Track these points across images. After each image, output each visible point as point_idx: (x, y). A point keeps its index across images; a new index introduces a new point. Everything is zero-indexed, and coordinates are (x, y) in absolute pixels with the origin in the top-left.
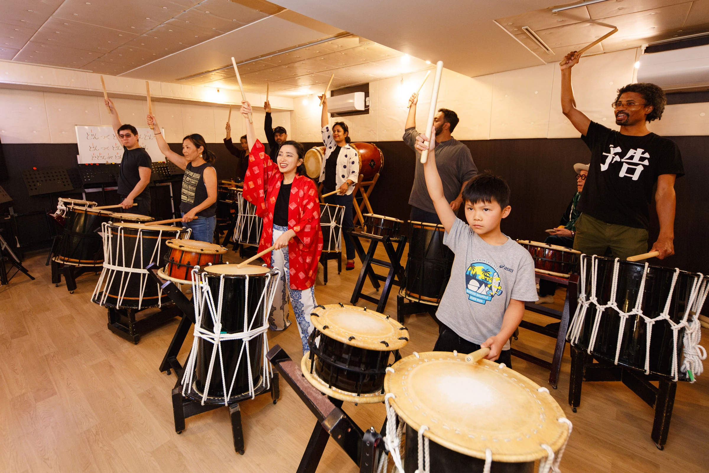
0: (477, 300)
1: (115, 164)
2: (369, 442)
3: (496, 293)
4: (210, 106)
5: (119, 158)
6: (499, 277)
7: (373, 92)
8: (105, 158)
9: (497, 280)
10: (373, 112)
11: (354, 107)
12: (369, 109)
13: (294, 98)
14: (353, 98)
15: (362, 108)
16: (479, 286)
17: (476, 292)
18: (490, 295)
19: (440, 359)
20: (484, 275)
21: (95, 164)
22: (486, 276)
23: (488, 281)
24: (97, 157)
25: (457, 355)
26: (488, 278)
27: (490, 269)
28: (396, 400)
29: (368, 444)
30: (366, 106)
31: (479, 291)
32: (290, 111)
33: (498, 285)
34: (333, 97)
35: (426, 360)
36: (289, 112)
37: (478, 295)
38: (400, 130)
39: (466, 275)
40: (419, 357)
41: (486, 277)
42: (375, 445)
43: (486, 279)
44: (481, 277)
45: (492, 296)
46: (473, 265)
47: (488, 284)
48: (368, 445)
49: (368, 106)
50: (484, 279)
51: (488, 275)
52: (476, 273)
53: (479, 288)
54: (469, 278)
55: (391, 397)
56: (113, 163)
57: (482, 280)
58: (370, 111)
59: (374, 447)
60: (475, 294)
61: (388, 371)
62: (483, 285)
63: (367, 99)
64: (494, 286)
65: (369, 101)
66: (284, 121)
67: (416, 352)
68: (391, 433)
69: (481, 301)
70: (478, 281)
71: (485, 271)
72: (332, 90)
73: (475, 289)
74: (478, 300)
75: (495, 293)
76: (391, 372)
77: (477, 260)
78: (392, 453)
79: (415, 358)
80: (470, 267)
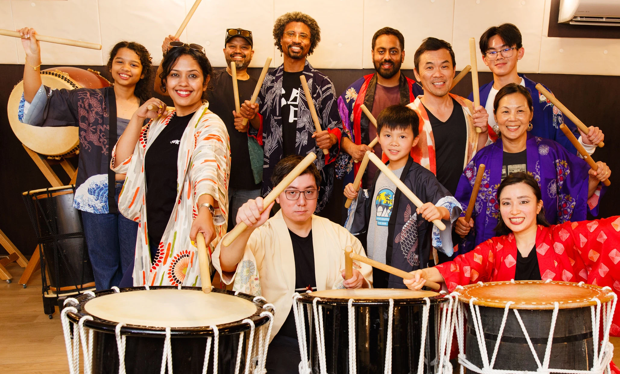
31: (383, 215)
73: (380, 214)
77: (382, 188)
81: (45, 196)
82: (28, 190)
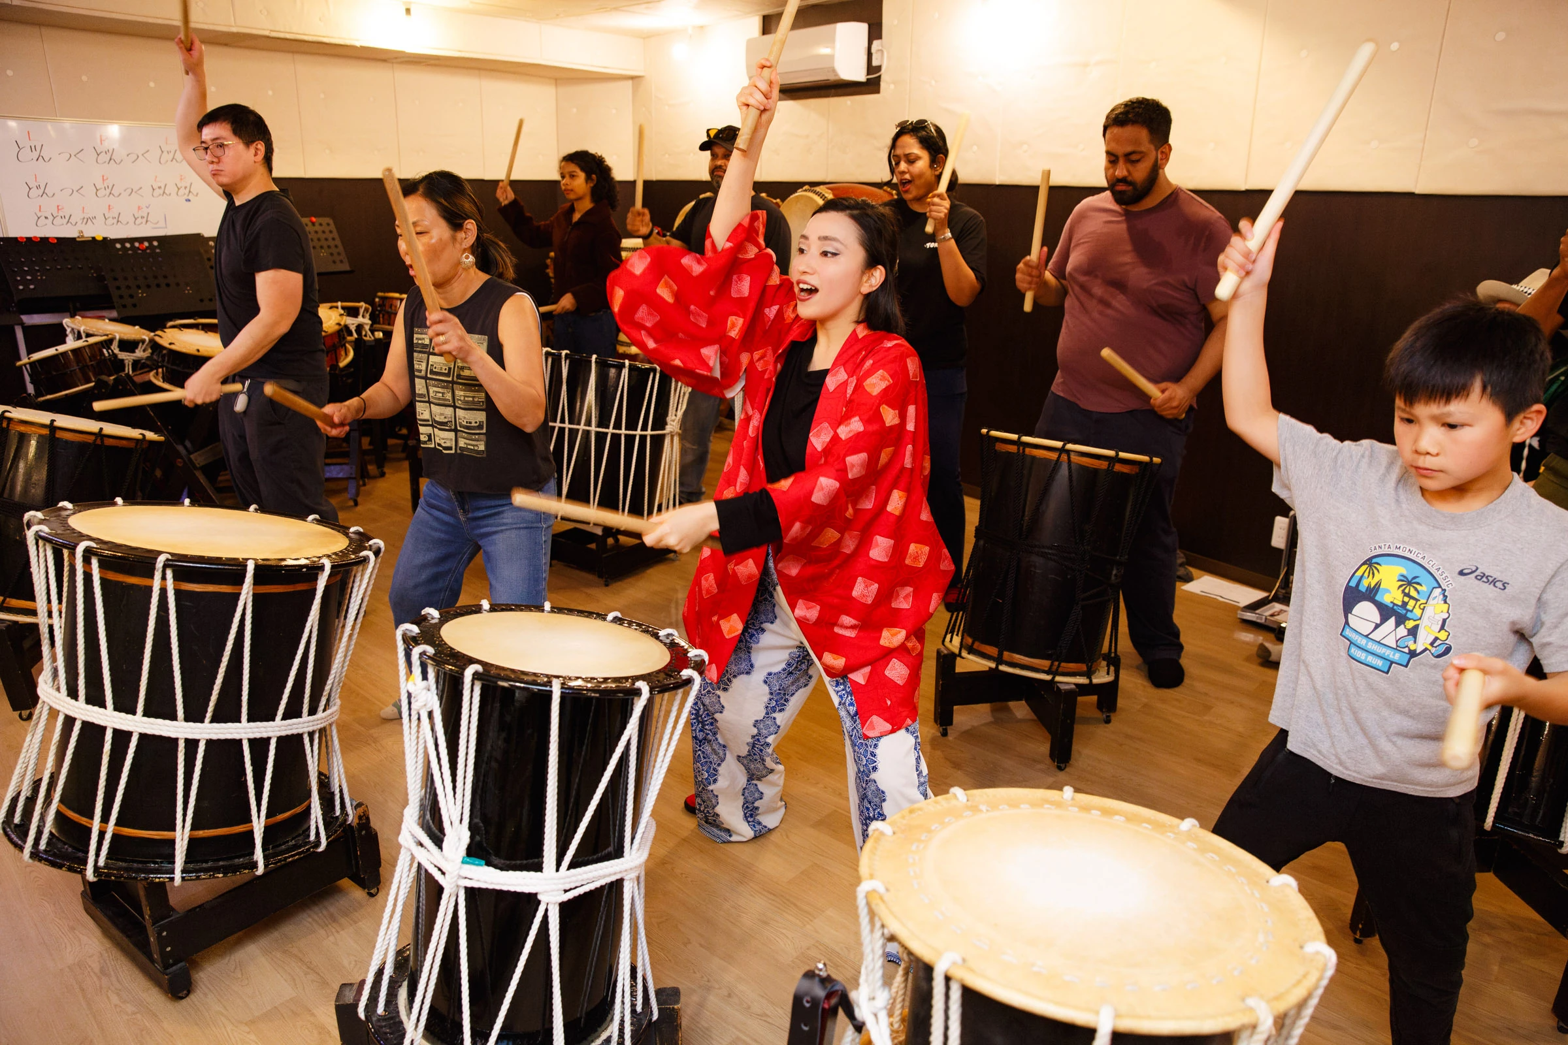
0: (1366, 657)
1: (105, 239)
2: (809, 999)
3: (1430, 647)
4: (385, 61)
5: (115, 221)
6: (1445, 602)
7: (896, 22)
8: (73, 220)
9: (1438, 610)
10: (892, 86)
11: (834, 71)
12: (880, 77)
13: (646, 37)
14: (831, 40)
15: (860, 76)
16: (1378, 622)
17: (1367, 636)
18: (1406, 650)
19: (1022, 806)
20: (1403, 591)
21: (44, 240)
22: (1408, 595)
23: (1411, 611)
24: (51, 218)
25: (1073, 799)
26: (1412, 603)
27: (1424, 577)
28: (887, 897)
29: (808, 1002)
30: (872, 69)
31: (1376, 636)
32: (633, 78)
33: (1439, 626)
34: (767, 37)
35: (983, 808)
36: (630, 82)
37: (1371, 646)
38: (975, 148)
39: (1348, 588)
40: (965, 800)
41: (1406, 599)
42: (826, 1006)
43: (1405, 604)
44: (1392, 595)
45: (1413, 654)
46: (1374, 561)
47: (1409, 619)
48: (808, 1005)
49: (879, 68)
50: (1400, 603)
51: (1413, 593)
52: (1378, 584)
53: (1377, 626)
54: (1352, 597)
55: (874, 891)
56: (99, 238)
57: (1391, 605)
58: (883, 84)
59: (824, 1009)
60: (1362, 642)
61: (874, 830)
62: (1392, 621)
63: (876, 44)
64: (1427, 628)
65: (879, 54)
66: (614, 111)
67: (960, 786)
68: (871, 978)
69: (1379, 663)
70: (1381, 607)
71: (1407, 582)
72: (766, 12)
73: (1366, 628)
74: (1371, 659)
75: (1426, 649)
76: (882, 834)
77: (1389, 547)
78: (870, 1025)
79: (954, 802)
80: (1364, 567)
81: (1013, 449)
82: (991, 428)
